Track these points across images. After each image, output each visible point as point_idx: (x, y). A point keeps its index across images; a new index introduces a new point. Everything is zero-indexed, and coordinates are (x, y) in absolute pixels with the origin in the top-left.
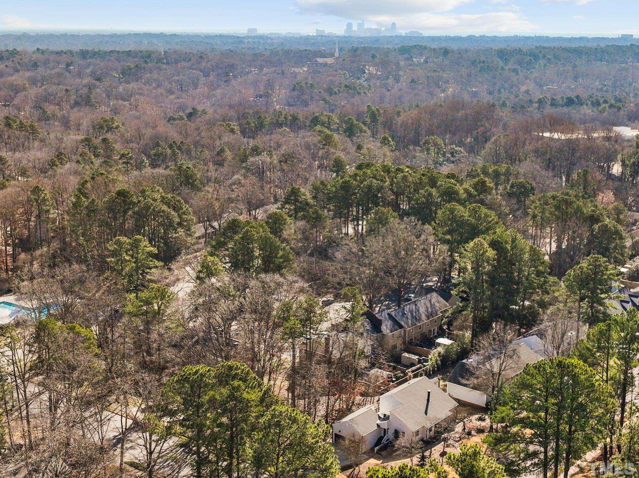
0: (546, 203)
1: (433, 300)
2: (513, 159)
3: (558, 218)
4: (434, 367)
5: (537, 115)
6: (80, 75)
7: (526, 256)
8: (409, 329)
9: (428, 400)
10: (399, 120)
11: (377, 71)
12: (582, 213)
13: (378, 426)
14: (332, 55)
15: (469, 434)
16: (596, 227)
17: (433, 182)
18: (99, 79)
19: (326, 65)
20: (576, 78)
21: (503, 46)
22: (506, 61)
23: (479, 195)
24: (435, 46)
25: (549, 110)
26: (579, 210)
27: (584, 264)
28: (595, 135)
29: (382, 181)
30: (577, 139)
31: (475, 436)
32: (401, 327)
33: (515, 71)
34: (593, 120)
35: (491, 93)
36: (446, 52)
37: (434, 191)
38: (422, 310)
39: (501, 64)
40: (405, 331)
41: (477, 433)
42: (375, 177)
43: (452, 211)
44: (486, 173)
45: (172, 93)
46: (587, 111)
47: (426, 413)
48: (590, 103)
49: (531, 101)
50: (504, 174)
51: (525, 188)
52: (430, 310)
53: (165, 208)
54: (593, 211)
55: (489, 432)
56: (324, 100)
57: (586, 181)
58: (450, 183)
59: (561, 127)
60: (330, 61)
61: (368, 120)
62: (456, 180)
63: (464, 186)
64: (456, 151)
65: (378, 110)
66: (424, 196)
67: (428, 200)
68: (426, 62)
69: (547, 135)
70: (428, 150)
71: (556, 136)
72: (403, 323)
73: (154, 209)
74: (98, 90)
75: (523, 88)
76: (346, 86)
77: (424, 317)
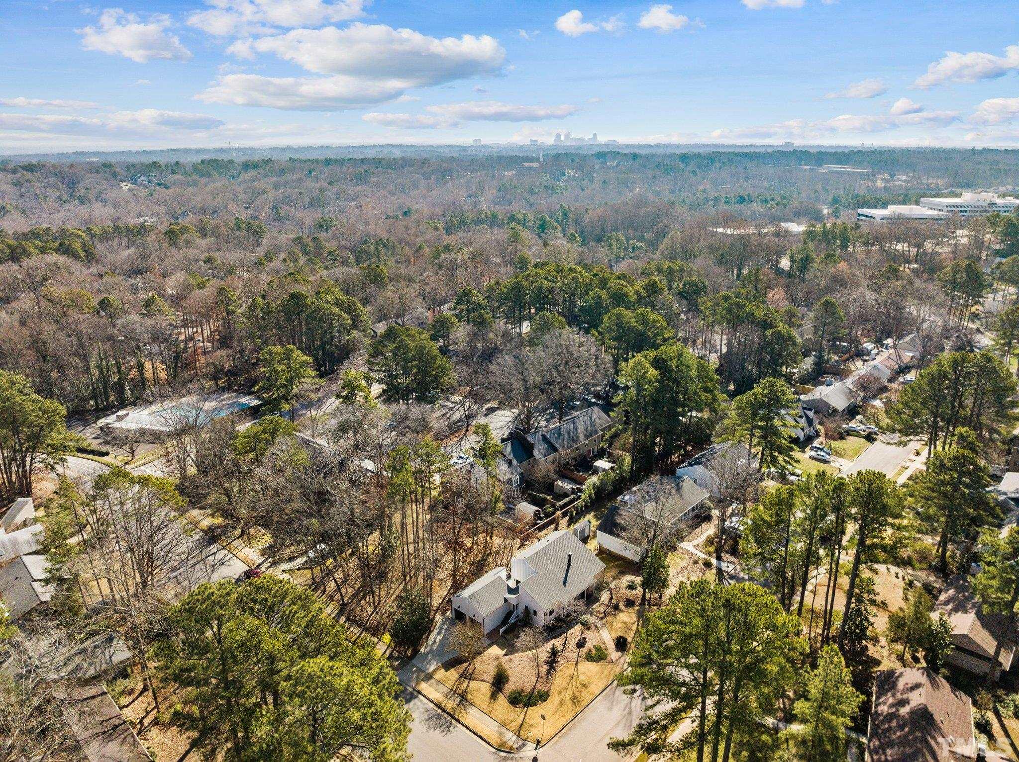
0: (717, 305)
1: (594, 416)
2: (688, 255)
3: (729, 322)
4: (586, 503)
5: (712, 212)
6: (317, 179)
7: (694, 373)
8: (566, 453)
9: (569, 564)
10: (586, 218)
11: (575, 173)
12: (754, 317)
13: (506, 600)
14: (537, 160)
15: (616, 608)
16: (769, 332)
17: (603, 284)
18: (330, 183)
19: (530, 168)
20: (746, 179)
21: (685, 151)
22: (687, 164)
23: (649, 297)
24: (627, 151)
25: (723, 207)
26: (751, 314)
27: (758, 389)
28: (766, 231)
29: (553, 281)
30: (748, 235)
31: (623, 611)
32: (555, 450)
33: (694, 172)
34: (762, 216)
35: (673, 192)
36: (635, 156)
37: (603, 294)
38: (581, 429)
39: (683, 166)
40: (560, 454)
41: (626, 606)
42: (546, 278)
43: (619, 316)
44: (659, 270)
45: (394, 194)
46: (757, 207)
47: (565, 583)
48: (759, 200)
49: (707, 200)
50: (679, 271)
51: (696, 285)
52: (589, 428)
53: (336, 310)
54: (765, 315)
55: (641, 604)
56: (525, 199)
57: (757, 280)
58: (620, 284)
59: (734, 224)
60: (535, 165)
61: (560, 217)
62: (628, 282)
63: (635, 287)
64: (637, 246)
65: (569, 208)
66: (593, 299)
67: (596, 303)
68: (618, 165)
69: (721, 230)
70: (610, 245)
71: (729, 232)
72: (557, 446)
73: (324, 313)
74: (328, 193)
75: (701, 188)
76: (545, 187)
77: (582, 437)
